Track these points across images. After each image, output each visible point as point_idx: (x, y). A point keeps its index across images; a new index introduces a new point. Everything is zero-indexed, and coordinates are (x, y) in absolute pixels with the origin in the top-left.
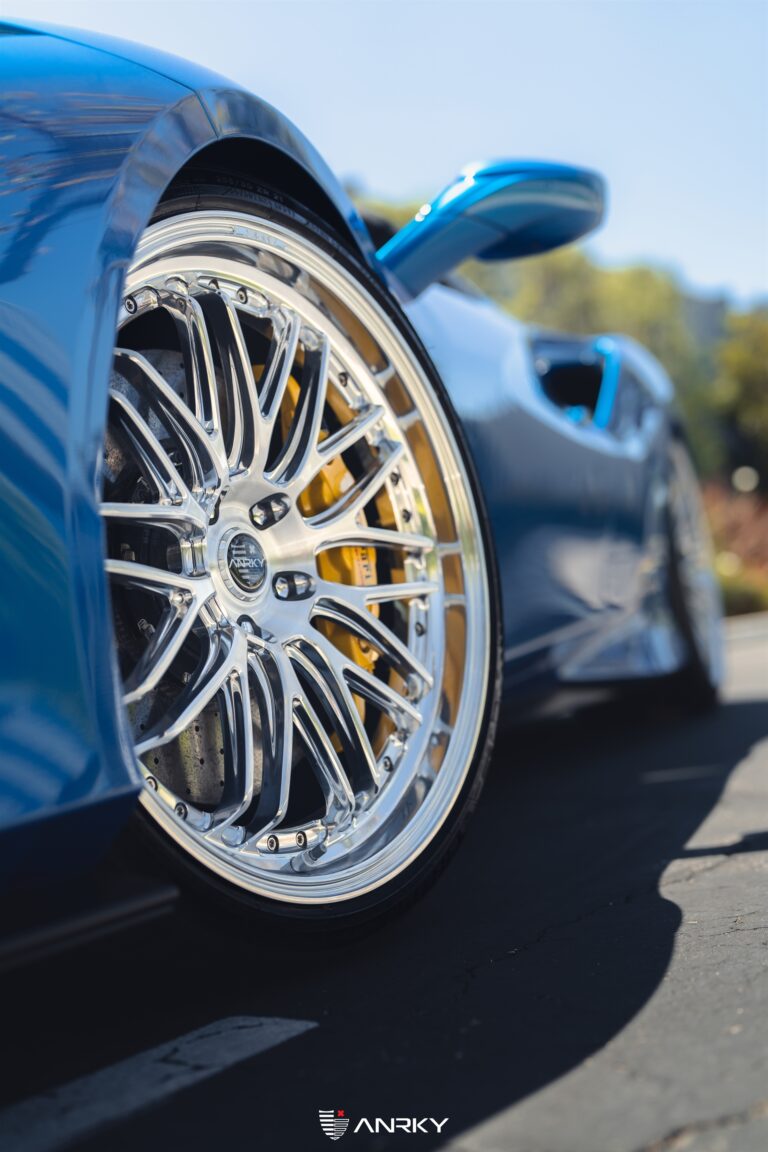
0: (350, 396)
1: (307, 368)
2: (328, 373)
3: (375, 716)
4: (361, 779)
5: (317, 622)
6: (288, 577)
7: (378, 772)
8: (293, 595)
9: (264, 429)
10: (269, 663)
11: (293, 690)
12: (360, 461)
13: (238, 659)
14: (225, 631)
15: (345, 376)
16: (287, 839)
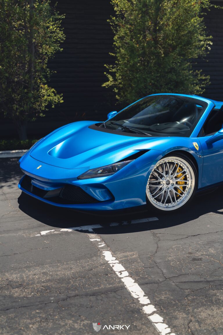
5: (174, 188)
8: (172, 185)
10: (167, 191)
12: (183, 173)
16: (165, 205)
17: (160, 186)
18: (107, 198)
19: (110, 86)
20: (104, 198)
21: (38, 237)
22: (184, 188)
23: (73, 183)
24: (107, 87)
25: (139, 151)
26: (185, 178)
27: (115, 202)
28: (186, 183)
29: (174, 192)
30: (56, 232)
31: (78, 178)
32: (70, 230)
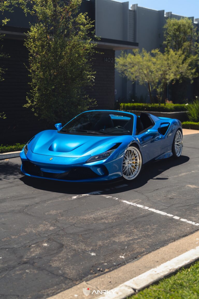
0: (135, 153)
1: (133, 152)
2: (134, 152)
3: (134, 171)
4: (132, 173)
5: (132, 166)
6: (131, 163)
7: (133, 173)
8: (130, 164)
9: (130, 157)
10: (129, 168)
11: (130, 169)
12: (136, 157)
13: (127, 169)
14: (127, 167)
15: (135, 152)
16: (128, 176)
17: (126, 165)
18: (103, 174)
19: (29, 107)
20: (102, 174)
21: (73, 200)
22: (136, 165)
23: (83, 166)
24: (27, 107)
25: (116, 144)
26: (136, 160)
27: (110, 175)
28: (136, 163)
29: (132, 168)
30: (80, 197)
31: (86, 162)
32: (88, 195)
